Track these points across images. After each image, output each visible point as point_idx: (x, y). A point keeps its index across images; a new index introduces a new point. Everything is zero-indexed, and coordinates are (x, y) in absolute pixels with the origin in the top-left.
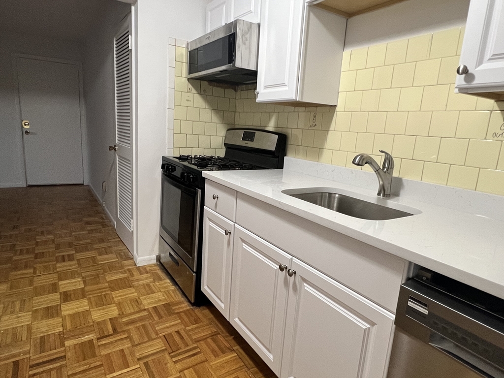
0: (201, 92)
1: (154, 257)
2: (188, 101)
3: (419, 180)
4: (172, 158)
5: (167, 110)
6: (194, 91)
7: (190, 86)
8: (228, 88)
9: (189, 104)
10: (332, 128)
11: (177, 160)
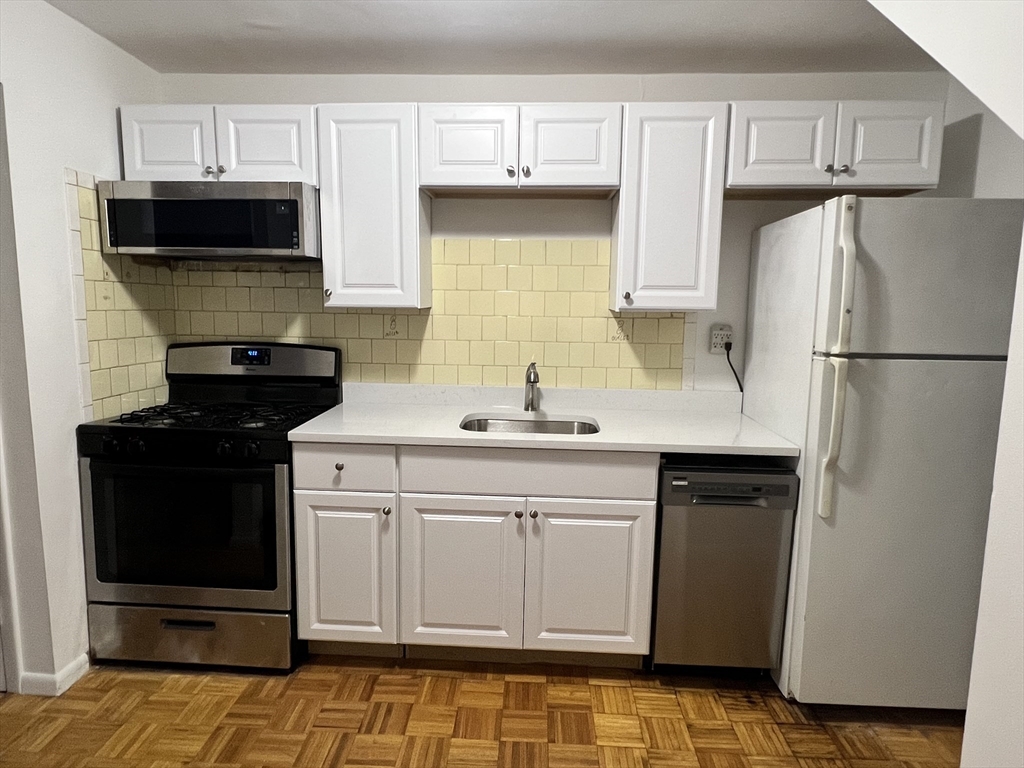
0: (125, 278)
1: (84, 657)
2: (106, 298)
3: (554, 387)
4: (109, 424)
5: (75, 323)
6: (112, 277)
7: (106, 268)
8: (160, 266)
9: (107, 305)
10: (427, 335)
11: (119, 424)
